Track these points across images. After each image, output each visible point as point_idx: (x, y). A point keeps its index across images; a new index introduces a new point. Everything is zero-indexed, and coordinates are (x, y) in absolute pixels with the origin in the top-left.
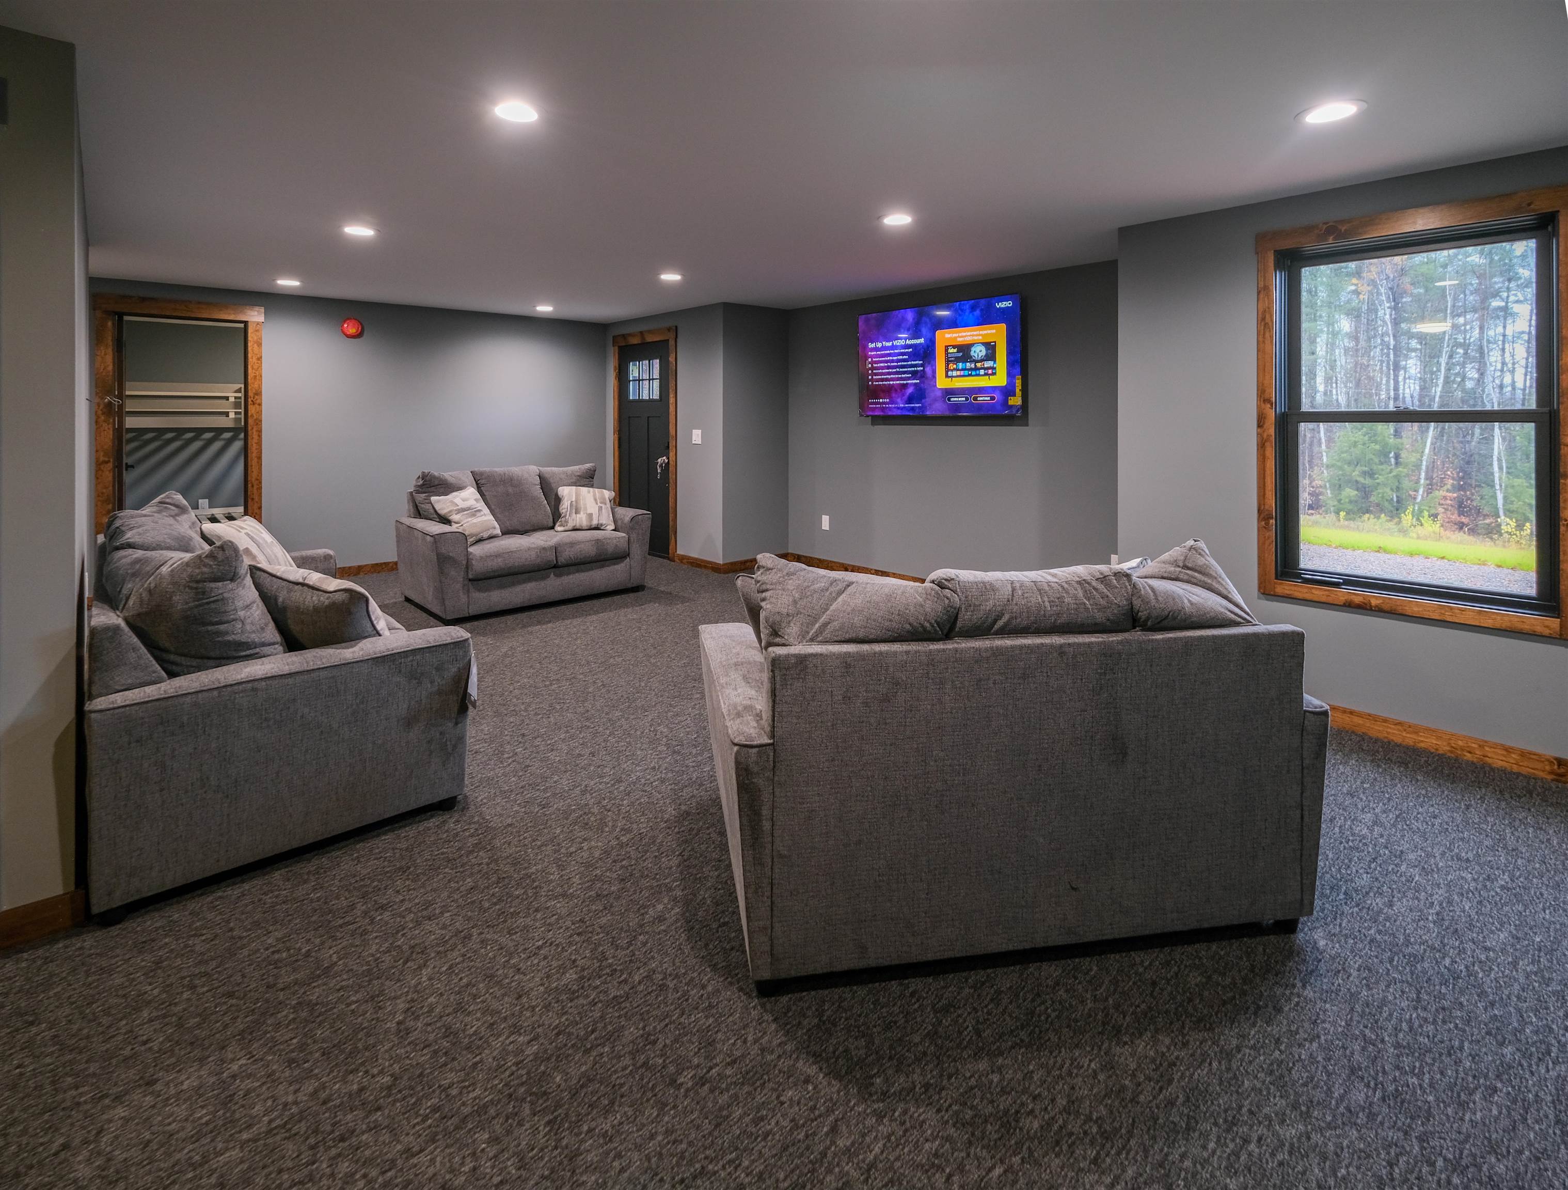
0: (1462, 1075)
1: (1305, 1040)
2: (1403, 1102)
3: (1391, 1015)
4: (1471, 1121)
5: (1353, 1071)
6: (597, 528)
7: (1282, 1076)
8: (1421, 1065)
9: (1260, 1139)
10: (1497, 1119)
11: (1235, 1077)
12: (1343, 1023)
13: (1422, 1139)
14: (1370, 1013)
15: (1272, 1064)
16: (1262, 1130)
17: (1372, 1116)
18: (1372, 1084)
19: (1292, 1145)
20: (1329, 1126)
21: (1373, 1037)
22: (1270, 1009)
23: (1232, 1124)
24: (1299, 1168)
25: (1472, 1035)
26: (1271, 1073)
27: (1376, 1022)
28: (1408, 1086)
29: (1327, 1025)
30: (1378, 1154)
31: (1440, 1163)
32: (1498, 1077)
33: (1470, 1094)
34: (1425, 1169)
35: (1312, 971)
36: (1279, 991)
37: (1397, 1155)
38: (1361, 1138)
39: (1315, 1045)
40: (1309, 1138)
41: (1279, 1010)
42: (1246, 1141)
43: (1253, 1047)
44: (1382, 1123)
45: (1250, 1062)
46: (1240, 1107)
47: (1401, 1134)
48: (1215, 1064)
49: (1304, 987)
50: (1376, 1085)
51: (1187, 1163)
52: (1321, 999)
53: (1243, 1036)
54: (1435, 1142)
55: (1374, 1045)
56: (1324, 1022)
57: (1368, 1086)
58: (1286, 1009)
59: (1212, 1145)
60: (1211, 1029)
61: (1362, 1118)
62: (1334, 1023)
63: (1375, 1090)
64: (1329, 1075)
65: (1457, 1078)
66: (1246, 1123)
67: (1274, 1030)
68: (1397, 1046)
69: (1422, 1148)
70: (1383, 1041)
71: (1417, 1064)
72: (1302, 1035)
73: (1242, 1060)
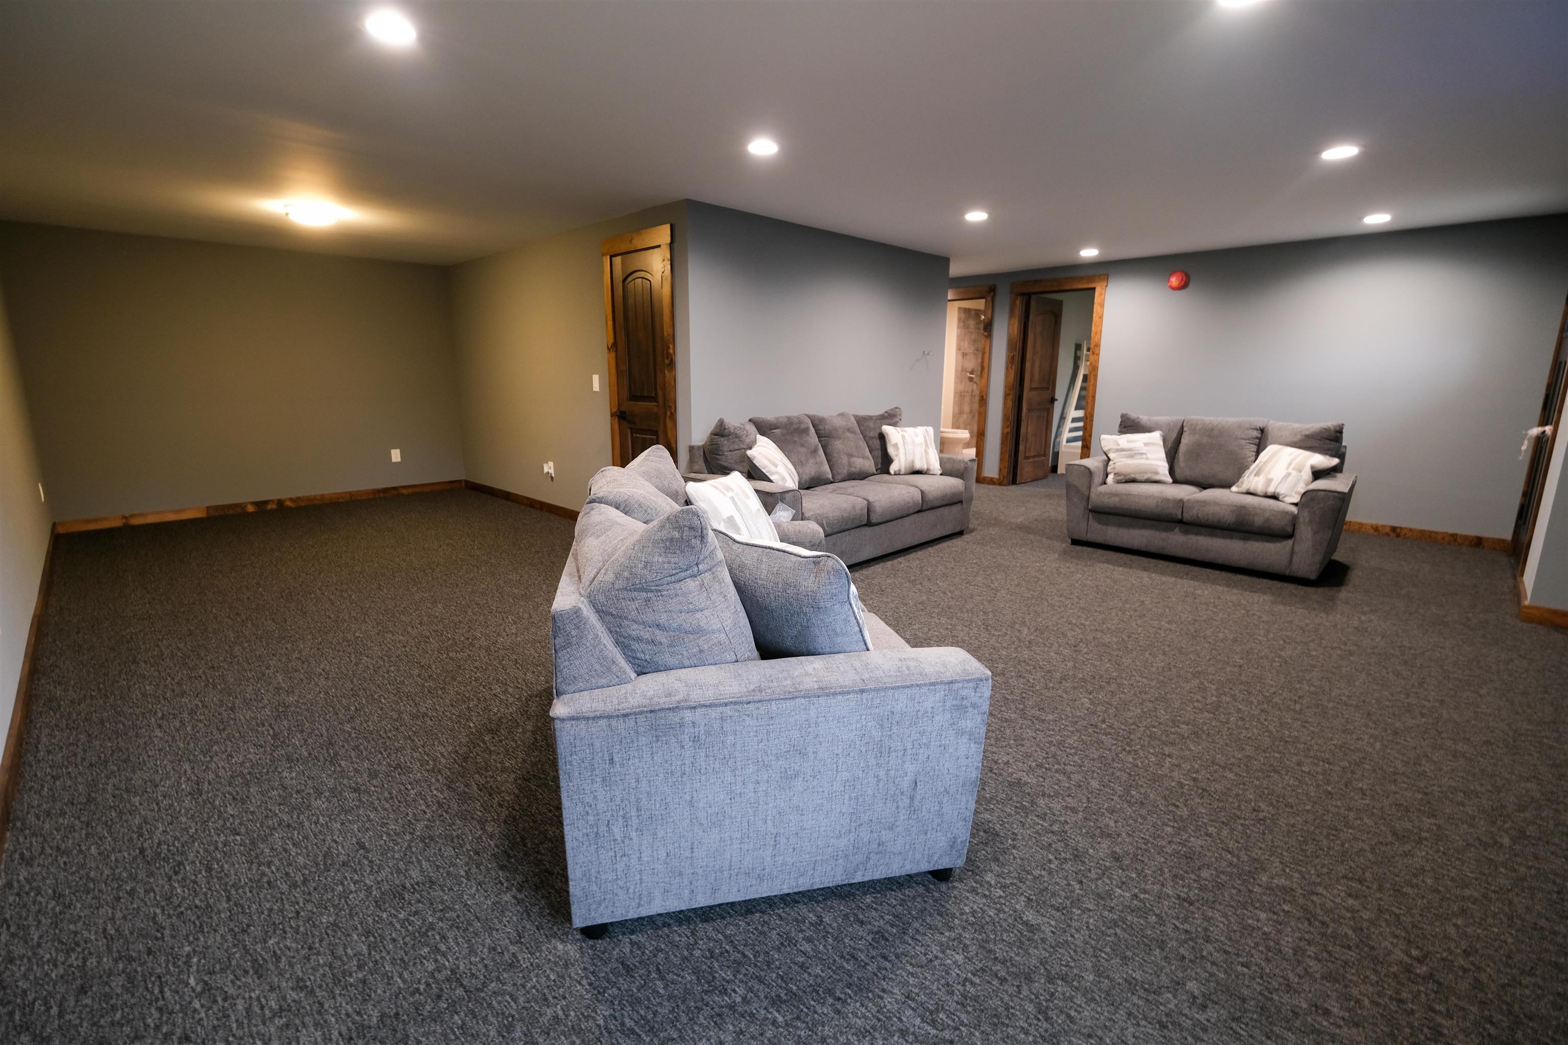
0: (384, 954)
1: (470, 869)
2: (395, 897)
3: (457, 944)
4: (356, 929)
5: (432, 882)
6: (1275, 497)
7: (452, 841)
8: (408, 931)
9: (425, 813)
10: (345, 948)
11: (466, 819)
12: (469, 902)
13: (369, 889)
14: (467, 929)
15: (463, 840)
16: (428, 816)
17: (399, 871)
18: (416, 887)
19: (412, 824)
20: (409, 847)
21: (447, 915)
22: (505, 863)
23: (440, 805)
24: (400, 820)
25: (405, 998)
26: (458, 837)
27: (457, 928)
28: (401, 908)
29: (473, 890)
30: (380, 860)
31: (352, 887)
32: (364, 982)
33: (369, 946)
34: (356, 877)
35: (529, 915)
36: (519, 878)
37: (372, 868)
38: (393, 857)
39: (462, 873)
40: (410, 833)
41: (502, 868)
42: (428, 806)
43: (480, 837)
44: (392, 874)
45: (471, 831)
46: (446, 812)
47: (379, 879)
48: (479, 813)
49: (515, 897)
50: (414, 889)
51: (433, 780)
52: (497, 902)
53: (491, 836)
54: (362, 895)
55: (441, 911)
56: (477, 890)
57: (417, 883)
58: (500, 873)
59: (435, 792)
60: (505, 822)
61: (401, 865)
62: (473, 897)
63: (412, 886)
64: (438, 867)
65: (385, 948)
66: (437, 810)
67: (487, 856)
68: (431, 927)
69: (365, 884)
70: (440, 919)
71: (410, 928)
72: (474, 870)
73: (475, 827)
